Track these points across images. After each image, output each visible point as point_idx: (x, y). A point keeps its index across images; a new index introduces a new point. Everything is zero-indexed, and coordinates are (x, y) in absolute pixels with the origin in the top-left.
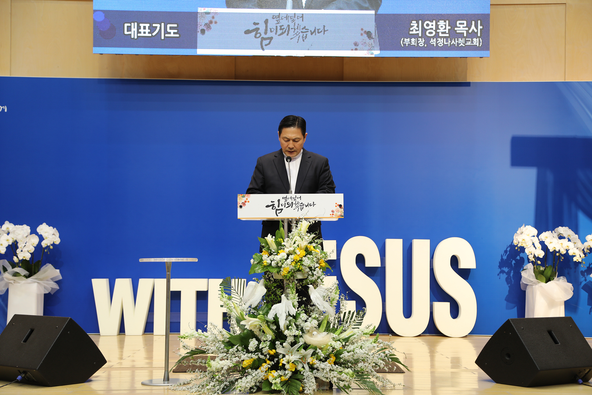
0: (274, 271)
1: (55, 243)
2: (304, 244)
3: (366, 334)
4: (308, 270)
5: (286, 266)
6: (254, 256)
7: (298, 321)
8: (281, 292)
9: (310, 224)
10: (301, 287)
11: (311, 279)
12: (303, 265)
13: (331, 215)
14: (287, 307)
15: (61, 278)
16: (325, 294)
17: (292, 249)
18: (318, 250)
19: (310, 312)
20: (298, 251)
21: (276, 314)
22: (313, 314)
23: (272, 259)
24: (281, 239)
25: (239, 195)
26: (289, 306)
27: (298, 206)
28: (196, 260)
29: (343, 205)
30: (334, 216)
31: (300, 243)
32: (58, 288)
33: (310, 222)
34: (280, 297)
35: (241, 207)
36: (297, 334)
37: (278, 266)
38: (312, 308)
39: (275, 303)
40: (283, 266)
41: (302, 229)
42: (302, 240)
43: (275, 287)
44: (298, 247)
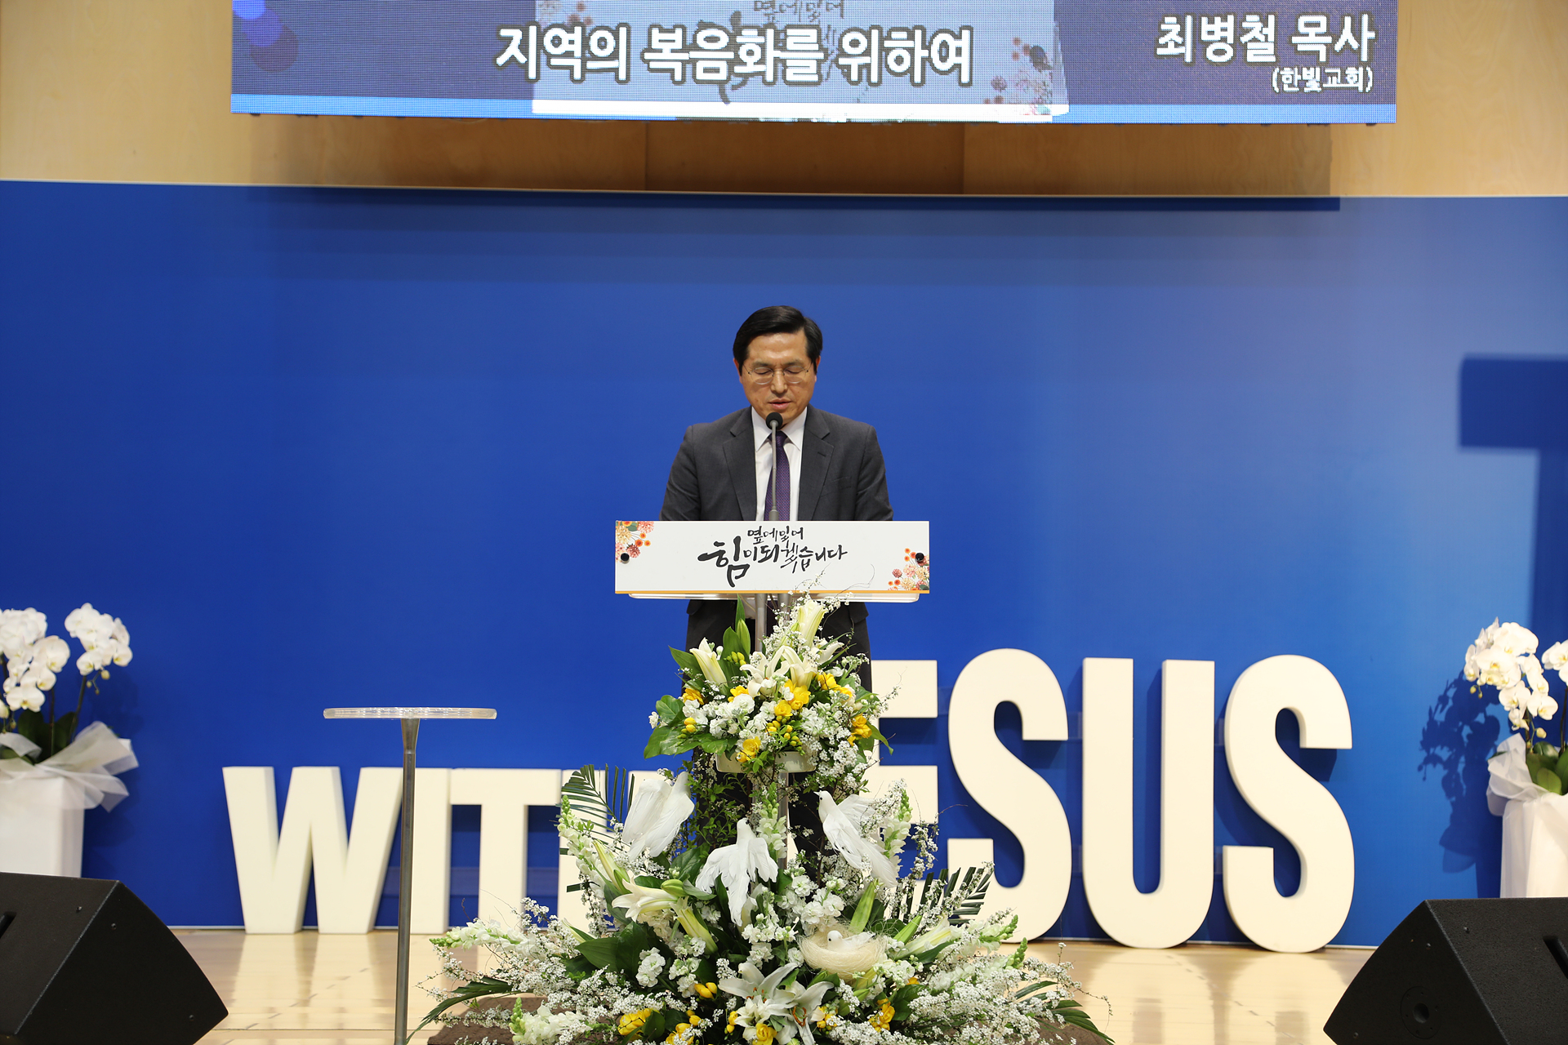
0: (717, 750)
1: (117, 663)
2: (806, 669)
3: (990, 941)
4: (817, 746)
5: (751, 734)
6: (659, 704)
7: (784, 898)
8: (739, 812)
9: (826, 611)
10: (796, 799)
11: (826, 774)
12: (801, 731)
13: (890, 583)
14: (752, 857)
15: (134, 763)
16: (867, 818)
17: (769, 684)
18: (847, 686)
19: (822, 871)
20: (787, 691)
21: (719, 878)
22: (829, 877)
23: (711, 714)
24: (741, 655)
25: (621, 524)
26: (760, 853)
27: (793, 559)
28: (491, 714)
29: (926, 554)
30: (900, 587)
31: (793, 665)
32: (125, 793)
33: (827, 605)
34: (734, 826)
35: (625, 558)
36: (781, 937)
37: (728, 734)
38: (829, 860)
39: (720, 843)
40: (742, 734)
41: (802, 625)
42: (802, 659)
43: (720, 797)
44: (790, 678)
